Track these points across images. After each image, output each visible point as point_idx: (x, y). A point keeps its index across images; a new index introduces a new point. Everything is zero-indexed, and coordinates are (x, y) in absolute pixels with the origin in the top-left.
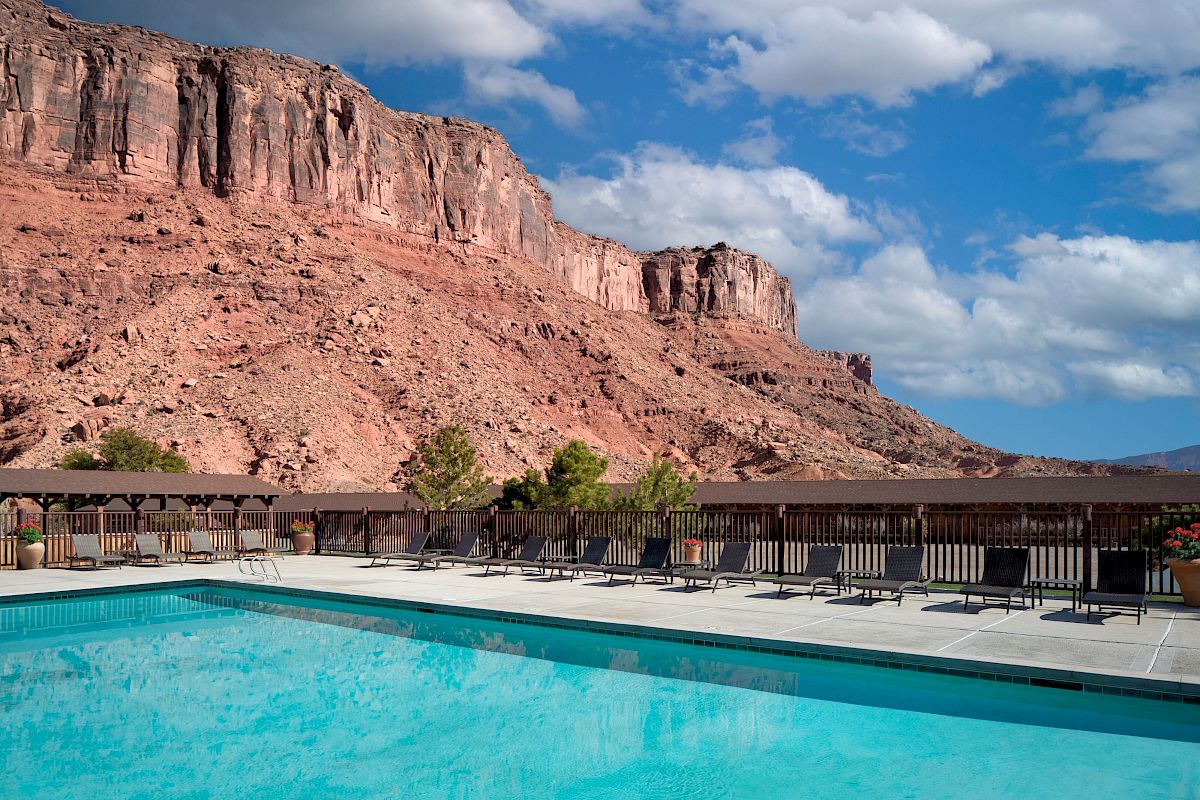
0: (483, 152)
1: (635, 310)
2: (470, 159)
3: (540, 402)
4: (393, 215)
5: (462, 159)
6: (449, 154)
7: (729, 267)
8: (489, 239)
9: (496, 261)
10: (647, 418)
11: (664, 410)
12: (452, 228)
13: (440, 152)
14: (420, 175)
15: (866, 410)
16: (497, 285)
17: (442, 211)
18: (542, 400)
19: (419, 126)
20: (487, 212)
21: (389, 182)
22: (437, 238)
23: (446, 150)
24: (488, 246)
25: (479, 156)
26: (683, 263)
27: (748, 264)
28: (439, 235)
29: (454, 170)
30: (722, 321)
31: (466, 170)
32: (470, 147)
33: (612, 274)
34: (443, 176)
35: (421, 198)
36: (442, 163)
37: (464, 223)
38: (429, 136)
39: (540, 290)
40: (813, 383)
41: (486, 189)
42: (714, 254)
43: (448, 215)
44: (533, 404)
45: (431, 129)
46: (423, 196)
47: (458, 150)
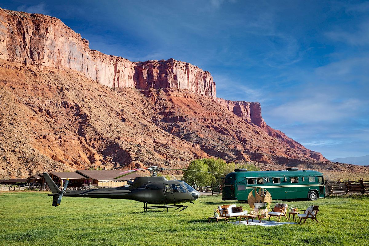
0: (49, 29)
1: (132, 87)
2: (42, 31)
3: (40, 138)
4: (5, 55)
5: (39, 31)
6: (33, 29)
7: (174, 69)
8: (51, 63)
9: (53, 73)
10: (94, 142)
11: (102, 138)
12: (33, 60)
13: (29, 29)
14: (18, 38)
15: (226, 132)
16: (48, 85)
17: (29, 53)
18: (40, 137)
19: (20, 18)
20: (51, 52)
21: (4, 42)
22: (26, 64)
23: (32, 28)
24: (51, 66)
25: (47, 29)
26: (154, 67)
27: (185, 67)
28: (27, 62)
29: (35, 36)
30: (170, 93)
31: (41, 36)
32: (43, 26)
33: (121, 72)
34: (30, 38)
35: (19, 48)
36: (30, 33)
37: (39, 57)
38: (24, 23)
39: (69, 86)
40: (206, 120)
41: (51, 43)
42: (167, 63)
43: (32, 54)
44: (36, 138)
45: (25, 19)
46: (20, 46)
47: (37, 28)
